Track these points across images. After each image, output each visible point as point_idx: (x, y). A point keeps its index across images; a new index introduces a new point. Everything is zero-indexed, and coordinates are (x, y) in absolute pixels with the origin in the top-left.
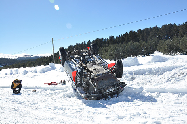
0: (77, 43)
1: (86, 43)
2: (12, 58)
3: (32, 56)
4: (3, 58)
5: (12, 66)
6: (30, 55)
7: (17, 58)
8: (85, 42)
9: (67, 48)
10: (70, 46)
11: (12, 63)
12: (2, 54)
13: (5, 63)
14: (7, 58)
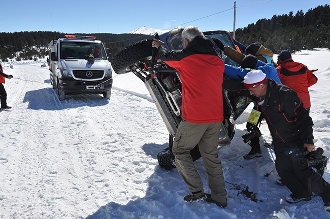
0: (275, 15)
1: (294, 15)
8: (291, 13)
9: (255, 24)
10: (261, 19)
12: (151, 29)
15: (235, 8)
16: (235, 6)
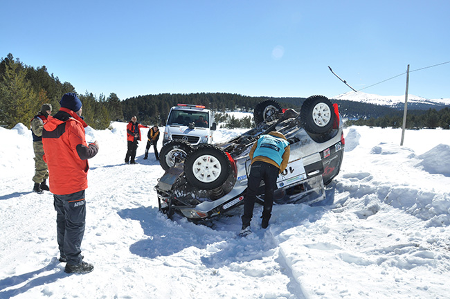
2: (381, 103)
3: (429, 102)
4: (364, 101)
5: (370, 121)
6: (423, 99)
7: (391, 104)
11: (378, 115)
12: (363, 93)
13: (363, 114)
14: (371, 102)
15: (408, 72)
16: (408, 70)
